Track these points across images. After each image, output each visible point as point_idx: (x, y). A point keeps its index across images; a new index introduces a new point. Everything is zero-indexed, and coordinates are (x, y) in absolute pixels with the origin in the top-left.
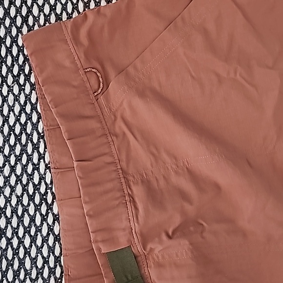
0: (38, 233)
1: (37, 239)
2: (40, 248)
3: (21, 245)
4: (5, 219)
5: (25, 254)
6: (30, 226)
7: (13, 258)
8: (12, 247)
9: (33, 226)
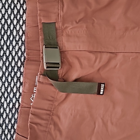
0: (21, 18)
1: (20, 21)
2: (21, 26)
3: (12, 23)
4: (4, 10)
5: (14, 28)
6: (17, 15)
7: (8, 29)
8: (7, 24)
9: (19, 15)
